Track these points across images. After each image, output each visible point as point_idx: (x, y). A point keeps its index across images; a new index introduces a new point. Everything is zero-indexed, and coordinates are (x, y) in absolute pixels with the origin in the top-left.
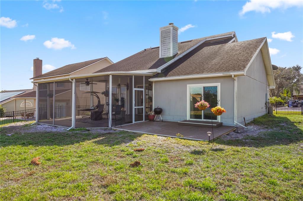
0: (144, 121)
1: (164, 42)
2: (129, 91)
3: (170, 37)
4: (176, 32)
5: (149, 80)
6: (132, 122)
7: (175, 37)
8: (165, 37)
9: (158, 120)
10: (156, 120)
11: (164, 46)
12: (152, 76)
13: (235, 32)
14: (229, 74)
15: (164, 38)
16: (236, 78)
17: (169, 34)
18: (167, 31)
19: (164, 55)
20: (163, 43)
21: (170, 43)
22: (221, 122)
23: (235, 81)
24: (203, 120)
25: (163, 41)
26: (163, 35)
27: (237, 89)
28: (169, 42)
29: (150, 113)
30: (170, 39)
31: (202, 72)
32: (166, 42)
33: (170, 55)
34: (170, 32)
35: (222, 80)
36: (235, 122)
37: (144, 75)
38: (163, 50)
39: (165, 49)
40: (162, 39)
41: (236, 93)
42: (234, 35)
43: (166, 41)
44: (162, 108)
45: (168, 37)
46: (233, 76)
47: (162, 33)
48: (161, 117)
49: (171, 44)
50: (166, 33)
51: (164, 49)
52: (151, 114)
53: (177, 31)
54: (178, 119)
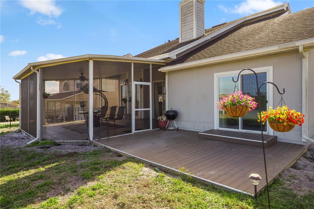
0: (151, 129)
1: (185, 20)
2: (142, 88)
3: (192, 12)
4: (201, 5)
5: (159, 70)
6: (130, 131)
7: (200, 12)
8: (187, 14)
9: (172, 128)
10: (169, 129)
11: (185, 26)
12: (164, 64)
13: (288, 4)
14: (292, 45)
15: (185, 15)
16: (306, 54)
17: (191, 8)
18: (189, 4)
19: (185, 39)
20: (183, 22)
21: (193, 20)
22: (275, 135)
23: (304, 60)
24: (240, 130)
25: (183, 20)
26: (184, 12)
27: (307, 75)
28: (191, 19)
29: (160, 118)
30: (192, 15)
31: (239, 50)
32: (187, 21)
33: (193, 37)
34: (193, 6)
35: (276, 60)
36: (304, 136)
37: (151, 63)
38: (183, 32)
39: (187, 31)
40: (183, 18)
41: (306, 82)
42: (287, 8)
43: (187, 19)
44: (177, 111)
45: (190, 13)
46: (301, 49)
47: (182, 10)
48: (176, 124)
49: (195, 22)
50: (187, 8)
51: (185, 30)
52: (162, 119)
53: (203, 4)
54: (200, 127)
